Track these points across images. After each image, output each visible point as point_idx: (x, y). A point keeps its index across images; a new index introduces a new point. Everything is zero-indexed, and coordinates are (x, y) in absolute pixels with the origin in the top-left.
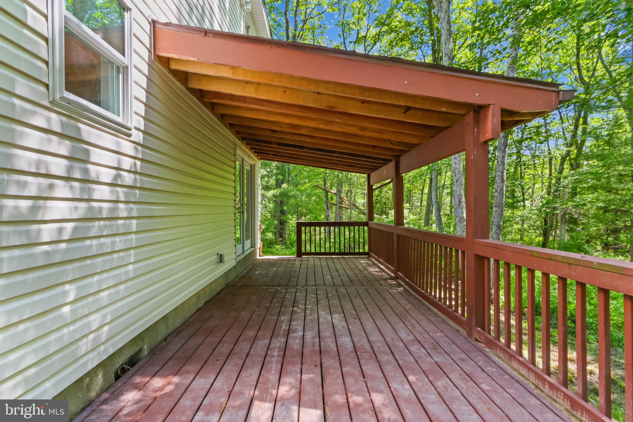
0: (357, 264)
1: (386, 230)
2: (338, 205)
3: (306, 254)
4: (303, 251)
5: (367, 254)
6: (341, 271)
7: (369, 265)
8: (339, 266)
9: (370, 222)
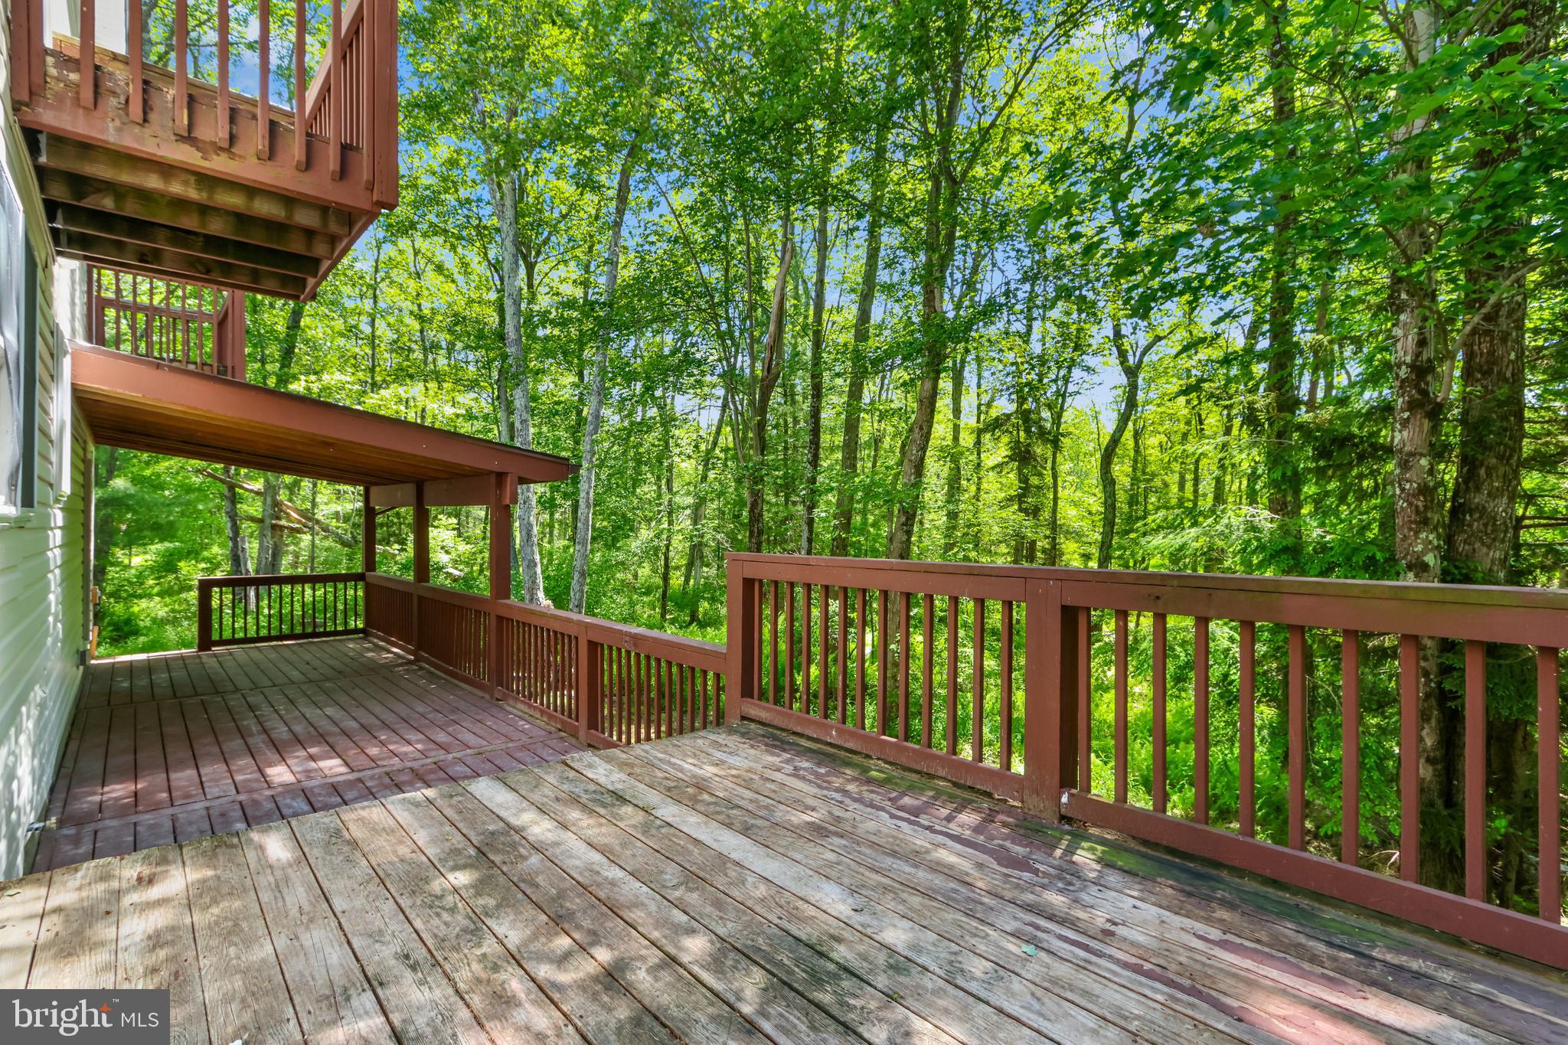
0: (344, 649)
1: (400, 588)
2: (268, 521)
3: (222, 642)
4: (215, 636)
5: (362, 631)
6: (316, 663)
7: (368, 650)
8: (308, 657)
9: (368, 574)
